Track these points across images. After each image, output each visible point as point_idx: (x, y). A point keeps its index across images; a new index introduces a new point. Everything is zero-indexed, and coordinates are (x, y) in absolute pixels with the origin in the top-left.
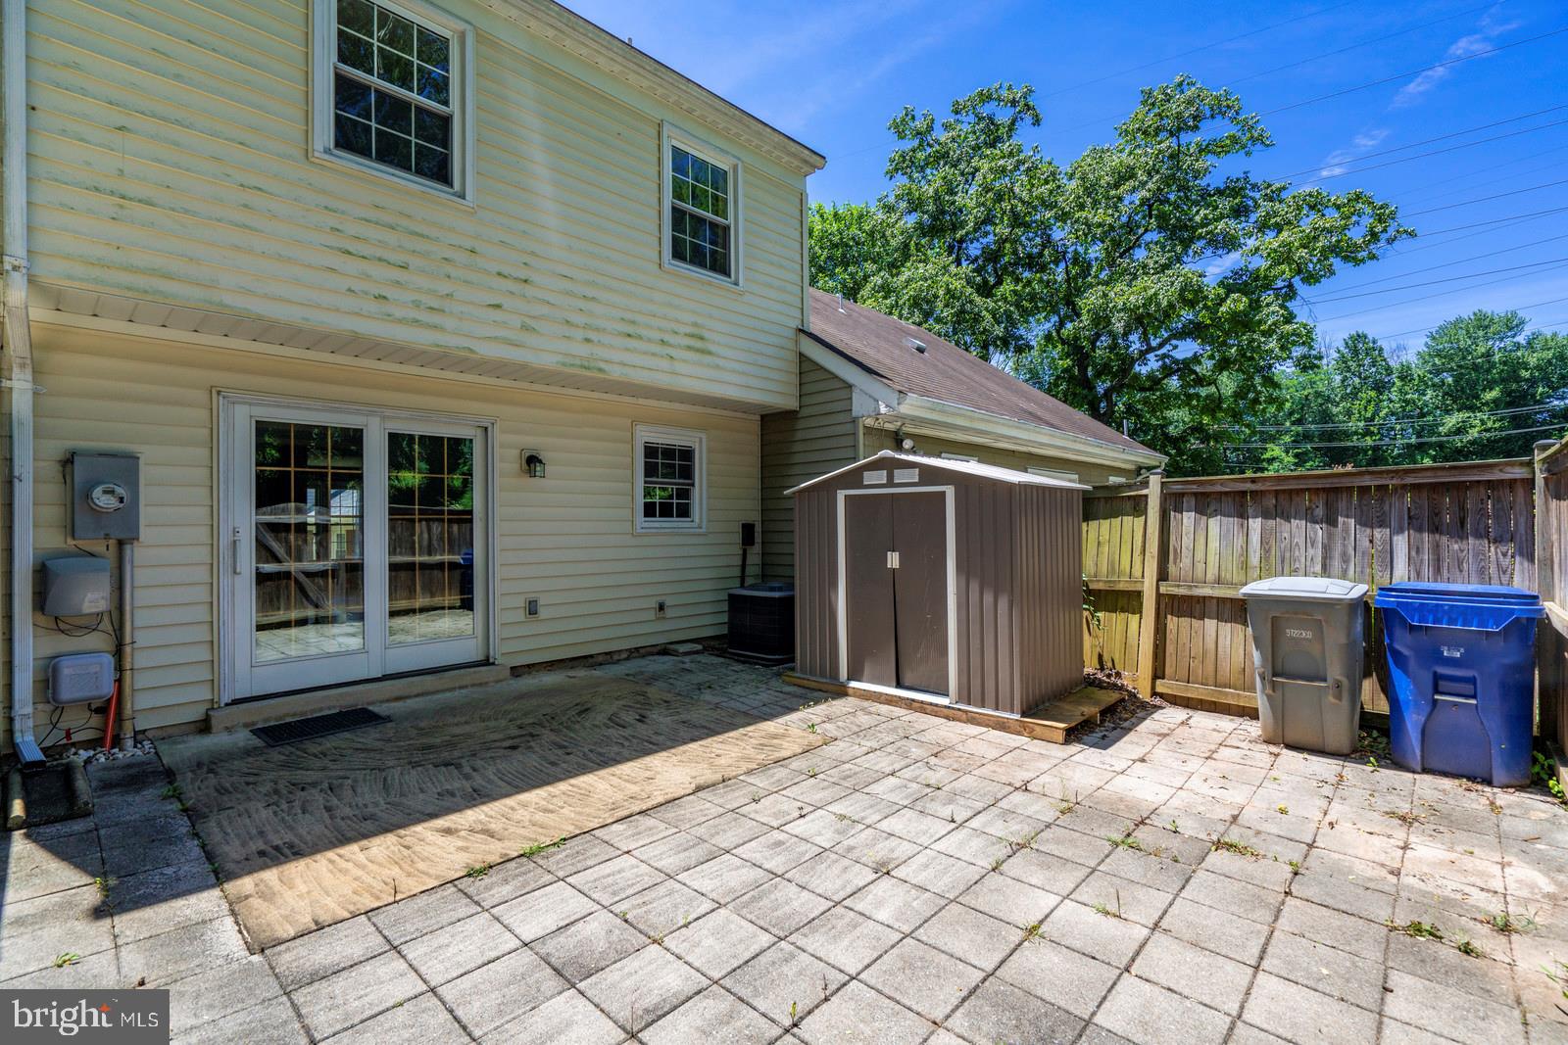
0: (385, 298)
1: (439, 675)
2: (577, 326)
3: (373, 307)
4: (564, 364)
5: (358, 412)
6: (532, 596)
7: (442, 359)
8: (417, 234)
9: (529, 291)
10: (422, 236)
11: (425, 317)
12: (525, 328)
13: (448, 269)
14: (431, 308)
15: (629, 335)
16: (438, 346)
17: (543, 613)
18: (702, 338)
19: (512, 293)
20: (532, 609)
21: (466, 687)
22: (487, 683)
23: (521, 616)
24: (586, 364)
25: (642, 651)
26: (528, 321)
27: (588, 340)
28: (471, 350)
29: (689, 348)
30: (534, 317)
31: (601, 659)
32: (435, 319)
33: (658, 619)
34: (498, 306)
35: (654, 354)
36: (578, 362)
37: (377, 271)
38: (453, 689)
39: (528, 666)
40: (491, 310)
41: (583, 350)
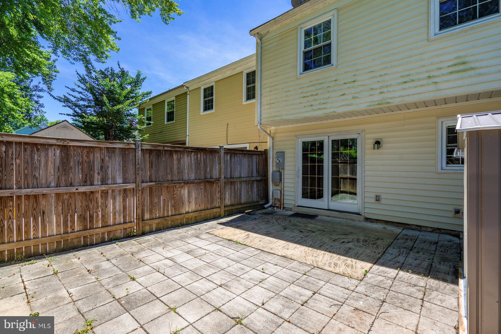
0: (312, 105)
1: (341, 213)
2: (377, 89)
3: (309, 109)
4: (370, 106)
5: (322, 136)
6: (378, 194)
7: (327, 117)
8: (320, 84)
9: (355, 84)
10: (322, 83)
11: (322, 106)
12: (354, 98)
13: (329, 89)
14: (324, 103)
15: (405, 82)
16: (325, 114)
17: (383, 201)
18: (464, 63)
19: (349, 88)
20: (378, 199)
21: (348, 219)
22: (355, 220)
23: (373, 200)
24: (380, 102)
25: (442, 231)
26: (355, 95)
27: (381, 93)
28: (334, 112)
29: (451, 73)
30: (358, 93)
31: (414, 227)
32: (325, 106)
33: (454, 217)
34: (344, 94)
35: (421, 86)
36: (377, 103)
37: (310, 99)
38: (343, 219)
39: (376, 220)
40: (342, 96)
41: (377, 98)
